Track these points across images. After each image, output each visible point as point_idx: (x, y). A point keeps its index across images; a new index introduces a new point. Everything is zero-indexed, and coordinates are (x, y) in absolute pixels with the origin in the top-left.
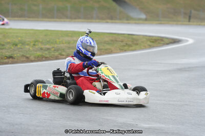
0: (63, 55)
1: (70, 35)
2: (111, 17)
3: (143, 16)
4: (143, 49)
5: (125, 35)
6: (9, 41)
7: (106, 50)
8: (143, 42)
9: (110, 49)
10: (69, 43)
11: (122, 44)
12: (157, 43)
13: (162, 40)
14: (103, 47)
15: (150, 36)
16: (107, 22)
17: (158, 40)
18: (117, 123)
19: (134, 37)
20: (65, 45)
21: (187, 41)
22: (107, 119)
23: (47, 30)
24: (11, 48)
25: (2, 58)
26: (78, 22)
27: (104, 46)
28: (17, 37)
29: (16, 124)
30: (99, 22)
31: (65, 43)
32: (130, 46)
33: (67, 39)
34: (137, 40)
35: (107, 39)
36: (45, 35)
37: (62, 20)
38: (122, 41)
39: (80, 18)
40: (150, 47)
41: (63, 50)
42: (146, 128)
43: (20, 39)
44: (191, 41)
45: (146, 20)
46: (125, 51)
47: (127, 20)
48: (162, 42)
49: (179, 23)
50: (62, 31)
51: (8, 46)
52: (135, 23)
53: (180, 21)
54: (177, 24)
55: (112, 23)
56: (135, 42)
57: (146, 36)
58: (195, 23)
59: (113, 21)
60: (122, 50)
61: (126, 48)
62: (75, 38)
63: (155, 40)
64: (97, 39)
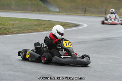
0: (9, 32)
1: (14, 20)
2: (38, 10)
3: (58, 10)
5: (47, 21)
7: (35, 29)
9: (37, 29)
10: (13, 25)
12: (65, 26)
13: (69, 25)
14: (33, 28)
15: (61, 22)
16: (36, 13)
17: (66, 24)
18: (41, 74)
19: (52, 22)
20: (11, 26)
21: (84, 25)
22: (35, 71)
26: (19, 12)
27: (34, 27)
30: (31, 13)
32: (50, 27)
33: (12, 22)
35: (36, 23)
37: (9, 11)
38: (45, 25)
39: (20, 10)
41: (10, 29)
44: (86, 26)
45: (59, 12)
46: (47, 30)
47: (48, 12)
48: (69, 26)
50: (9, 18)
52: (53, 14)
53: (79, 13)
54: (77, 15)
55: (39, 13)
57: (59, 22)
58: (88, 15)
60: (45, 30)
61: (47, 29)
62: (16, 22)
63: (64, 24)
64: (30, 23)
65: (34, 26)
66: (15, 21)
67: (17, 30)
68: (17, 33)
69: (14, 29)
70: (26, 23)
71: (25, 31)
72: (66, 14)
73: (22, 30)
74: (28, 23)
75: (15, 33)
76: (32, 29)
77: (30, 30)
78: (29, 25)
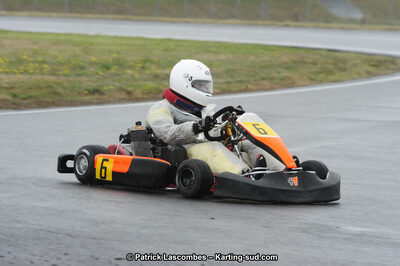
1: (213, 49)
2: (295, 16)
3: (358, 15)
4: (354, 79)
6: (93, 59)
7: (283, 80)
8: (355, 65)
9: (289, 78)
11: (314, 68)
12: (383, 67)
13: (393, 63)
14: (277, 75)
16: (287, 26)
17: (386, 61)
23: (169, 40)
24: (97, 74)
25: (80, 93)
27: (279, 72)
28: (110, 52)
29: (103, 223)
30: (270, 25)
32: (330, 72)
34: (344, 61)
35: (285, 59)
36: (166, 50)
37: (200, 20)
38: (315, 64)
39: (233, 17)
40: (370, 75)
42: (356, 235)
43: (115, 56)
45: (363, 22)
46: (321, 82)
47: (327, 22)
48: (393, 67)
50: (197, 42)
51: (92, 69)
52: (342, 28)
55: (295, 26)
56: (341, 65)
59: (299, 24)
60: (314, 80)
61: (321, 76)
62: (223, 57)
63: (379, 61)
64: (266, 59)
65: (279, 70)
66: (216, 53)
70: (252, 58)
73: (240, 82)
77: (264, 82)
78: (261, 67)
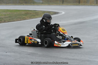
0: (2, 21)
5: (32, 11)
10: (5, 15)
15: (44, 11)
18: (28, 53)
19: (36, 11)
20: (3, 16)
21: (62, 13)
26: (10, 5)
31: (3, 15)
33: (4, 13)
41: (3, 18)
44: (63, 13)
49: (58, 4)
54: (57, 5)
58: (65, 4)
67: (8, 19)
68: (8, 22)
69: (6, 19)
71: (15, 20)
72: (48, 4)
74: (17, 13)
75: (7, 21)
76: (20, 18)
